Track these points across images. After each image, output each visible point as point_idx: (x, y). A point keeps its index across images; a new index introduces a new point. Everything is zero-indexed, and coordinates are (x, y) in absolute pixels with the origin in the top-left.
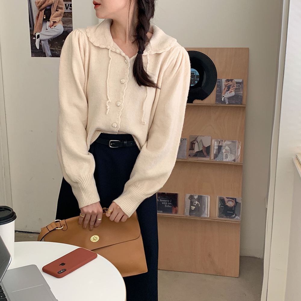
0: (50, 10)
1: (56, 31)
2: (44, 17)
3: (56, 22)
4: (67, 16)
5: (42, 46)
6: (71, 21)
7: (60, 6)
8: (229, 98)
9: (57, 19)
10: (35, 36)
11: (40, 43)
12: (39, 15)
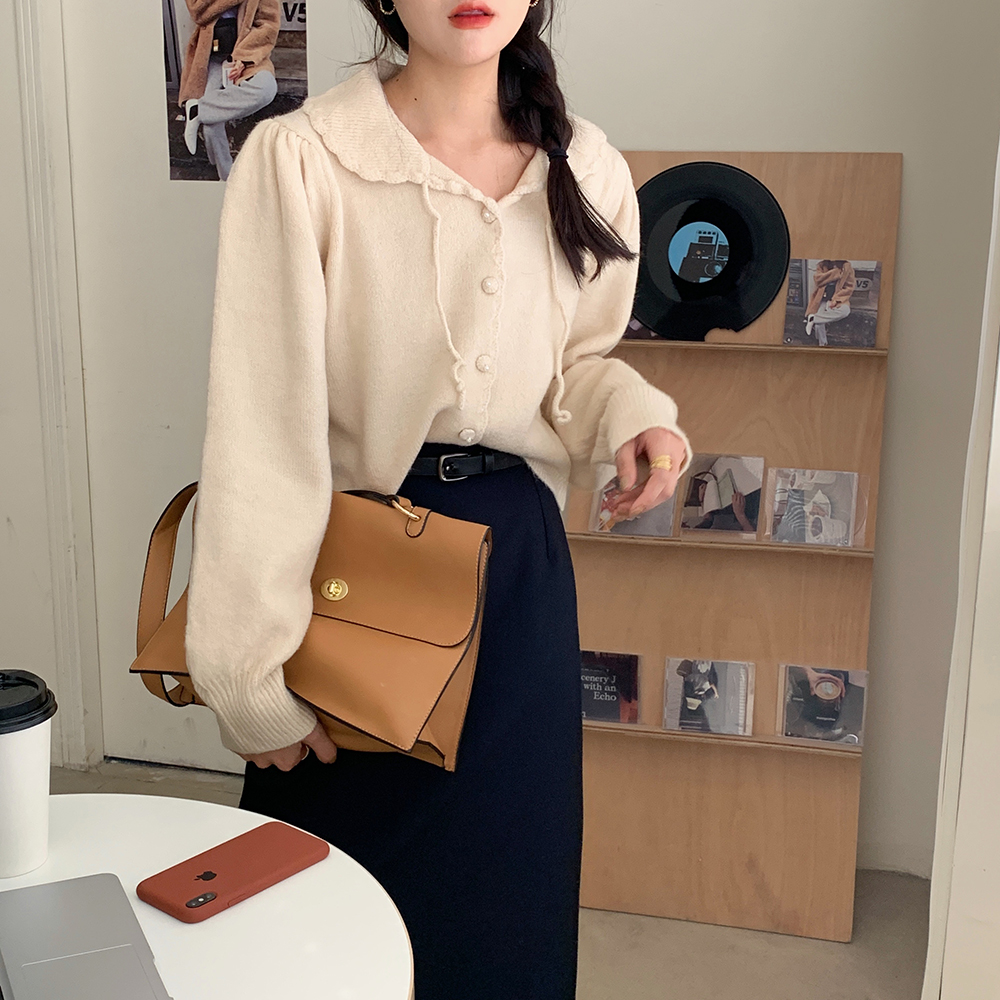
0: (234, 22)
1: (253, 95)
2: (213, 46)
3: (253, 63)
4: (290, 44)
5: (207, 145)
6: (301, 62)
7: (267, 10)
8: (830, 326)
9: (256, 55)
10: (184, 109)
11: (200, 134)
12: (196, 40)
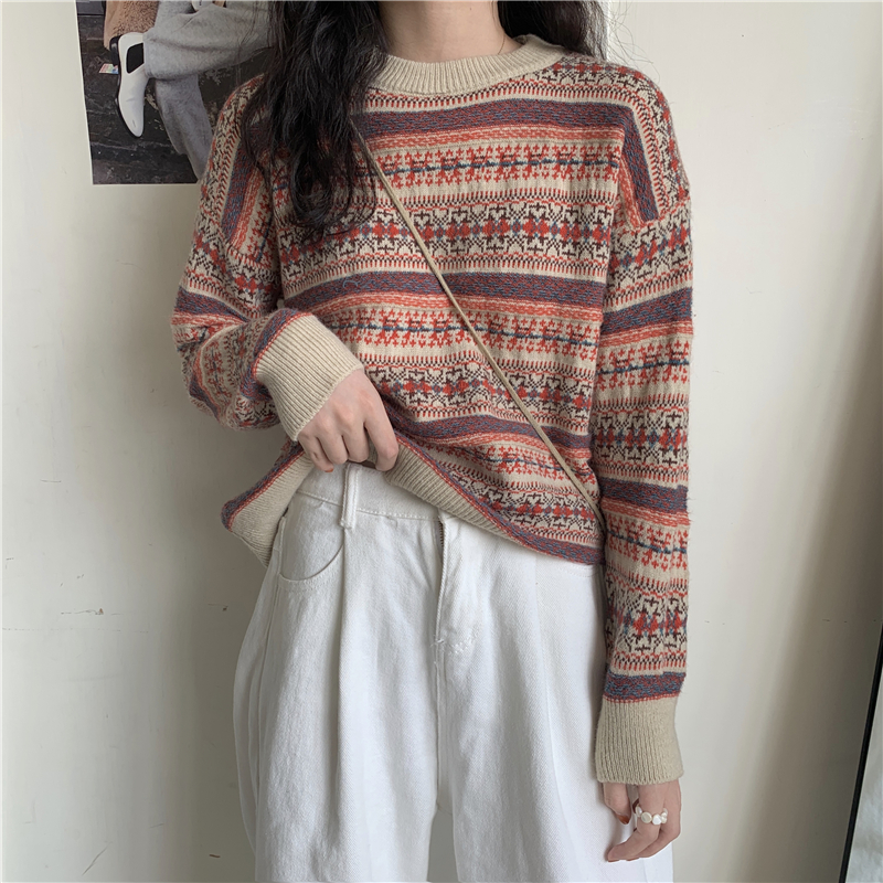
5: (165, 118)
10: (115, 51)
11: (150, 99)
